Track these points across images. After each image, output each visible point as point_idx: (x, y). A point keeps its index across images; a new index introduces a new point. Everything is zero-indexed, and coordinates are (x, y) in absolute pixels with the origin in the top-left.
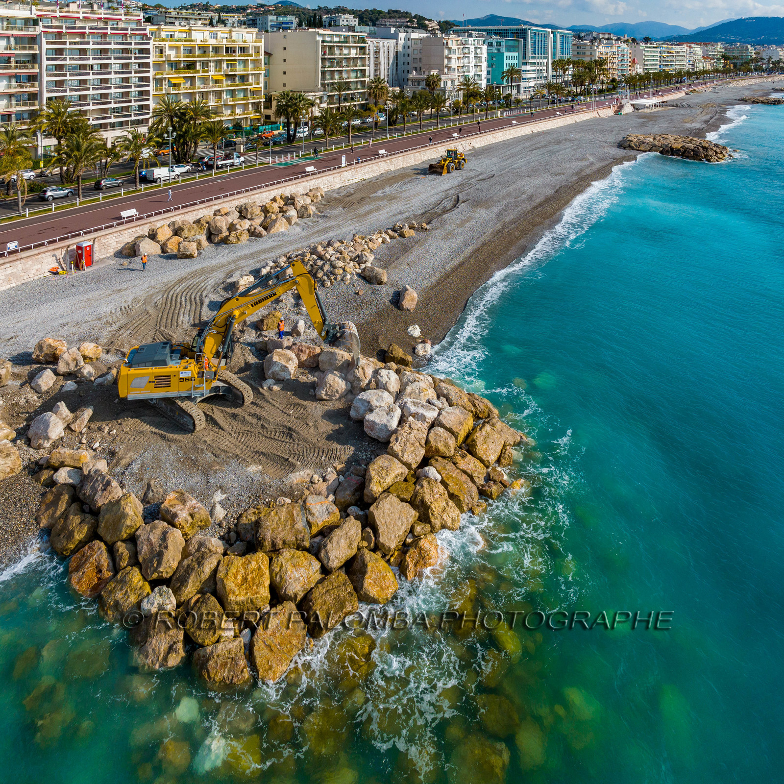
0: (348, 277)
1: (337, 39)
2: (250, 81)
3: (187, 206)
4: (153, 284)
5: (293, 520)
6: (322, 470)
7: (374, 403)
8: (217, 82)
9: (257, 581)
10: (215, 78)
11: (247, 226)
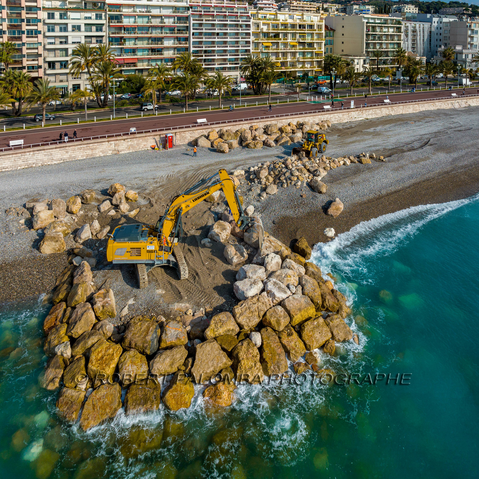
0: (299, 183)
1: (379, 21)
2: (315, 46)
3: (236, 121)
4: (193, 165)
5: (147, 333)
6: (197, 308)
7: (249, 274)
8: (294, 46)
9: (107, 362)
10: (292, 44)
11: (264, 139)
